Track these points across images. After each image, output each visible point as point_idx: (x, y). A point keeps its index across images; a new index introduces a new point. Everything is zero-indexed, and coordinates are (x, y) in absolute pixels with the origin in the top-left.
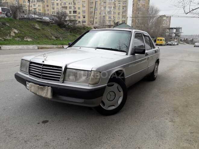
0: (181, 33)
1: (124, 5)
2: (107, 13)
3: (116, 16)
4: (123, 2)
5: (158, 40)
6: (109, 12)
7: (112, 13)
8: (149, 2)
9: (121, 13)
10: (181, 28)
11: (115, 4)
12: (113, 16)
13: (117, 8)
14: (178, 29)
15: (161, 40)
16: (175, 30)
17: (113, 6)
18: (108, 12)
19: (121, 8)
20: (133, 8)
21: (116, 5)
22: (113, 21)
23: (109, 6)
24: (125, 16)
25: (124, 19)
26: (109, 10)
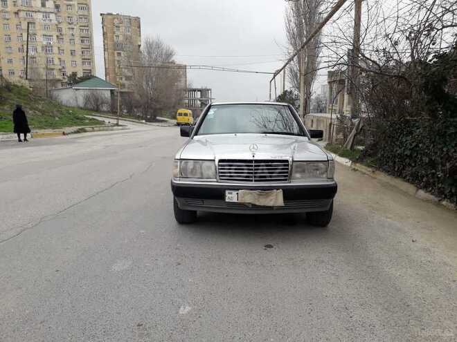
0: (211, 99)
1: (83, 35)
2: (39, 49)
3: (67, 57)
4: (81, 26)
5: (180, 114)
6: (47, 48)
7: (55, 50)
8: (140, 32)
9: (79, 53)
10: (210, 90)
11: (60, 30)
12: (59, 59)
13: (66, 39)
14: (204, 92)
15: (186, 115)
16: (198, 95)
17: (55, 34)
18: (42, 47)
19: (77, 40)
20: (106, 42)
21: (64, 32)
22: (60, 69)
23: (45, 33)
24: (89, 60)
25: (87, 67)
26: (45, 43)
